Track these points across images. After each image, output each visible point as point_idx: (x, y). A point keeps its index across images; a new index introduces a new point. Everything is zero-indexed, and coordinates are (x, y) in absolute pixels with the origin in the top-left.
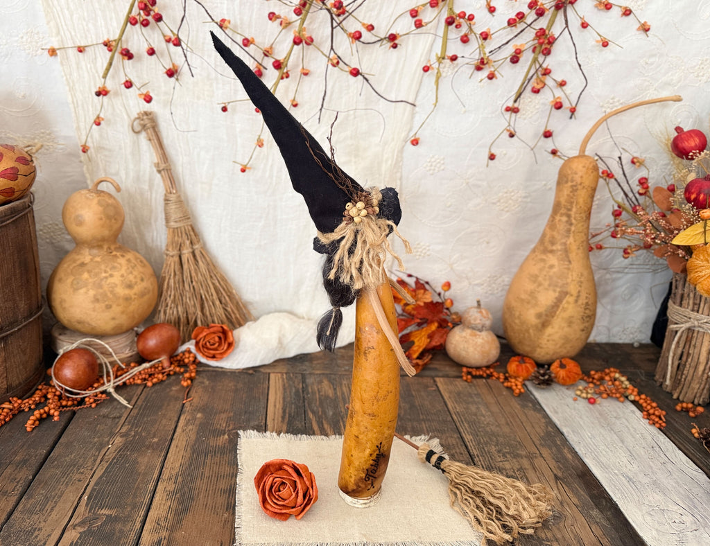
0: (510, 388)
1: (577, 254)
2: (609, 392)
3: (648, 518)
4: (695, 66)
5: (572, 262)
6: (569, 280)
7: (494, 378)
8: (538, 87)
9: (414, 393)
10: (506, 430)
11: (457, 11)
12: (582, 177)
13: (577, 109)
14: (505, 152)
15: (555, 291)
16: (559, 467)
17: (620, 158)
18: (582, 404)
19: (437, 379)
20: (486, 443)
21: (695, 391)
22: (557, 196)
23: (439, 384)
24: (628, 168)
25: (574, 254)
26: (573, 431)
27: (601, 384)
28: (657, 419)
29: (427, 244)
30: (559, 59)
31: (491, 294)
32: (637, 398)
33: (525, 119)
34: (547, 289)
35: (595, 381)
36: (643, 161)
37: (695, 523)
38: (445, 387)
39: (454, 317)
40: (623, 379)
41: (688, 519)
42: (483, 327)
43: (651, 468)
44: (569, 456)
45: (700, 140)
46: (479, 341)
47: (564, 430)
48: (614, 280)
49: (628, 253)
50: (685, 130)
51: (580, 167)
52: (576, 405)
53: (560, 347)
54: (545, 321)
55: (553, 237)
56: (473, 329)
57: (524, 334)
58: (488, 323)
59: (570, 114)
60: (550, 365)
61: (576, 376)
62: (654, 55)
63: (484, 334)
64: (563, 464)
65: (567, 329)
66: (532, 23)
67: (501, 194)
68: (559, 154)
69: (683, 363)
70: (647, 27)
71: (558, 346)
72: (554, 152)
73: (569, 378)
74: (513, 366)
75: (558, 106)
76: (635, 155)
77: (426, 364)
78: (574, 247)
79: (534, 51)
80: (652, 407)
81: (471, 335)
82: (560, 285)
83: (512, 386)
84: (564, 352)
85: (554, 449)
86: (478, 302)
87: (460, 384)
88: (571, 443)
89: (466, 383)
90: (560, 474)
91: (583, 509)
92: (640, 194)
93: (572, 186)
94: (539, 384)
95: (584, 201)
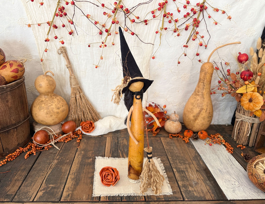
0: (184, 141)
1: (206, 96)
2: (216, 142)
3: (224, 183)
4: (246, 31)
5: (205, 99)
6: (204, 105)
7: (180, 137)
8: (194, 38)
9: (153, 143)
10: (182, 155)
11: (167, 12)
12: (208, 70)
13: (207, 46)
14: (184, 61)
15: (199, 108)
16: (198, 167)
17: (221, 63)
18: (207, 146)
19: (161, 138)
20: (175, 159)
21: (243, 141)
22: (200, 76)
23: (162, 140)
24: (224, 66)
25: (205, 96)
26: (203, 155)
27: (214, 139)
28: (230, 151)
29: (159, 92)
30: (201, 29)
31: (180, 109)
32: (225, 144)
33: (190, 49)
34: (196, 108)
35: (212, 138)
36: (229, 64)
37: (239, 184)
38: (164, 140)
39: (167, 117)
40: (221, 137)
41: (237, 183)
42: (176, 120)
43: (227, 167)
44: (202, 163)
45: (246, 57)
46: (175, 125)
47: (201, 155)
48: (220, 104)
49: (223, 95)
50: (242, 53)
51: (207, 66)
52: (206, 146)
53: (201, 127)
54: (196, 118)
55: (199, 90)
56: (173, 121)
57: (189, 123)
58: (178, 119)
59: (205, 48)
60: (197, 133)
61: (206, 136)
62: (233, 27)
63: (176, 122)
64: (199, 166)
65: (203, 121)
66: (192, 16)
67: (182, 75)
68: (201, 61)
69: (240, 132)
70: (230, 18)
71: (200, 126)
72: (200, 61)
73: (204, 137)
74: (185, 133)
75: (201, 45)
76: (226, 61)
77: (157, 133)
78: (205, 93)
79: (193, 26)
80: (229, 147)
81: (172, 123)
82: (200, 106)
83: (185, 140)
84: (202, 128)
85: (197, 161)
86: (175, 112)
87: (168, 139)
88: (203, 159)
89: (170, 139)
90: (198, 170)
91: (204, 181)
92: (228, 75)
93: (205, 73)
94: (194, 139)
95: (209, 78)
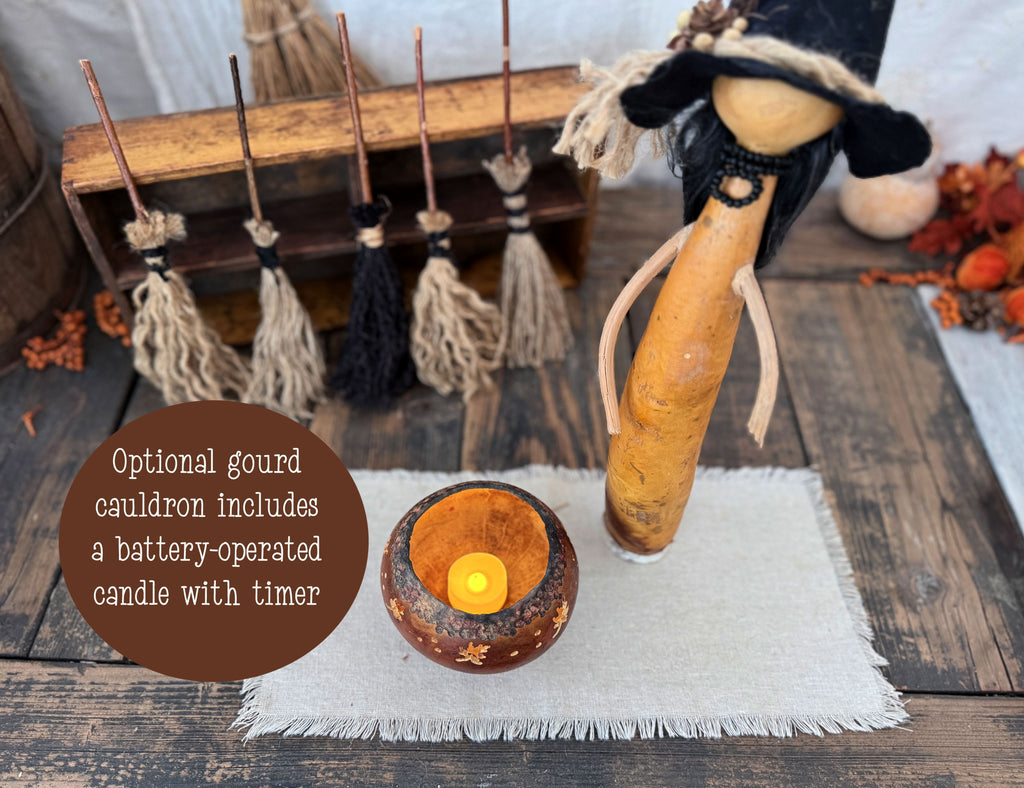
10: (872, 400)
16: (951, 484)
44: (972, 459)
64: (959, 477)
85: (949, 444)
90: (950, 499)
91: (980, 575)
